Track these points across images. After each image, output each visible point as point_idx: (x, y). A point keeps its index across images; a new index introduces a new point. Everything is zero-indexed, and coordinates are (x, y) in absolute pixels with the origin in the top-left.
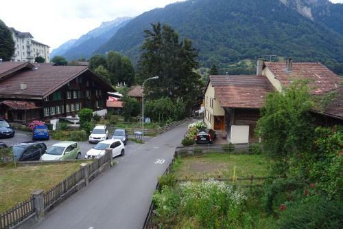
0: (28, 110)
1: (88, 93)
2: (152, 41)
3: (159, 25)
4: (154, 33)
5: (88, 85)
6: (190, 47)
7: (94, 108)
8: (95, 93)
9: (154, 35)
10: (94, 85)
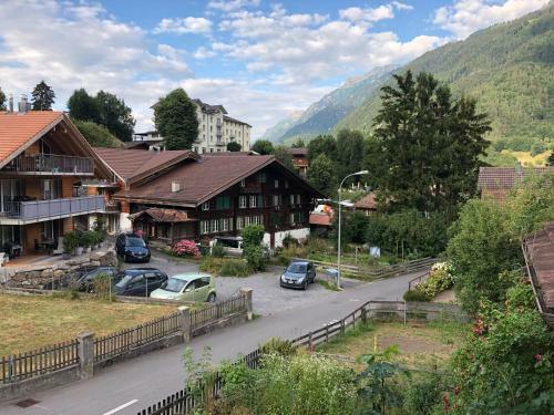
0: (176, 224)
1: (276, 199)
2: (396, 106)
3: (409, 75)
4: (400, 90)
5: (276, 186)
6: (472, 111)
7: (286, 226)
8: (290, 200)
9: (399, 95)
10: (287, 186)
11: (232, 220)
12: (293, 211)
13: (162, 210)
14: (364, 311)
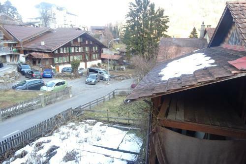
0: (44, 59)
1: (87, 48)
6: (162, 14)
7: (91, 59)
8: (92, 49)
9: (136, 6)
10: (91, 43)
11: (68, 57)
12: (94, 53)
13: (37, 53)
14: (114, 93)
